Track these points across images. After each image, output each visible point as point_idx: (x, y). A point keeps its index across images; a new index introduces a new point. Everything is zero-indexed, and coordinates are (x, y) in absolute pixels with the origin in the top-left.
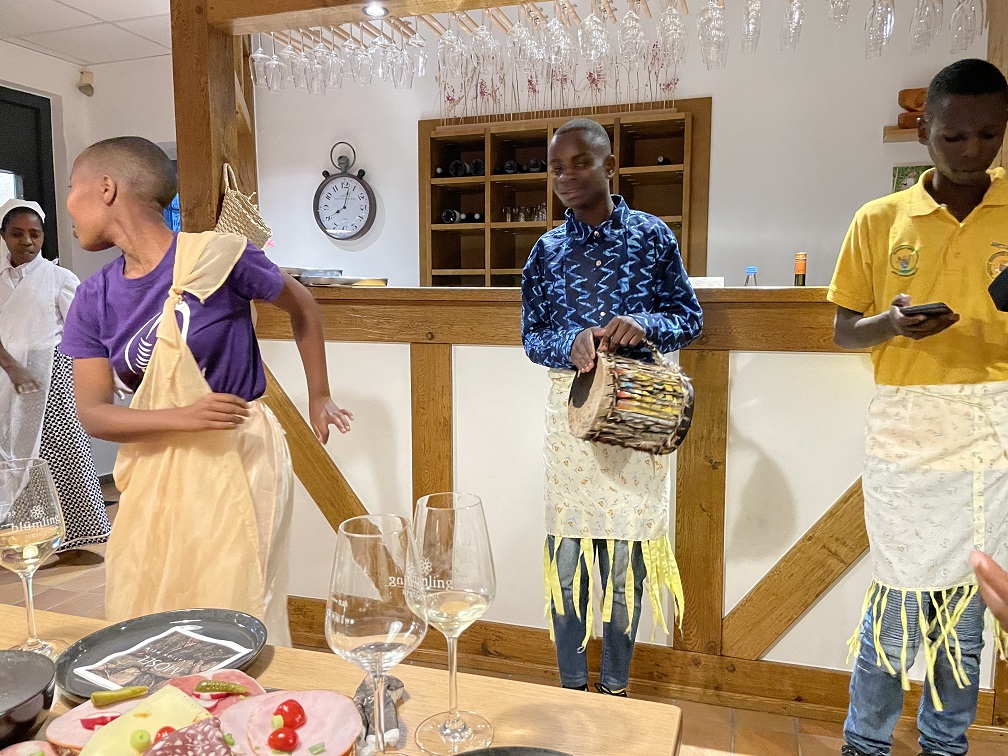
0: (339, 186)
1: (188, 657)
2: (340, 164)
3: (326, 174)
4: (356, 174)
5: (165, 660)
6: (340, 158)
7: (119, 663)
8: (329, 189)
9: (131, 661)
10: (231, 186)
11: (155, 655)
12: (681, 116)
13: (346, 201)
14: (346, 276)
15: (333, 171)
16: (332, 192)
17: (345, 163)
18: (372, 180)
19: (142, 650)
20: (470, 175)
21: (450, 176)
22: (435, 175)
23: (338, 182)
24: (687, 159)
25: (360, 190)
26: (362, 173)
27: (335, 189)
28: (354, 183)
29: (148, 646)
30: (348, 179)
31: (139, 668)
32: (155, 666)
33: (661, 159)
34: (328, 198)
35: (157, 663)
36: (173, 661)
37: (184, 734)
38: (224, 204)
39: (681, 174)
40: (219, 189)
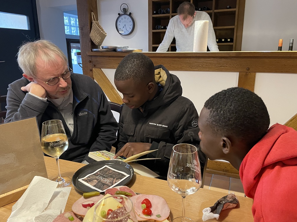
0: (123, 18)
1: (111, 177)
2: (123, 11)
3: (119, 14)
4: (128, 14)
5: (104, 177)
6: (124, 9)
7: (91, 178)
8: (120, 19)
9: (94, 177)
10: (94, 20)
11: (101, 175)
13: (125, 23)
14: (129, 49)
15: (121, 13)
16: (121, 20)
17: (125, 11)
18: (134, 16)
19: (97, 173)
20: (165, 13)
21: (158, 14)
22: (153, 14)
23: (123, 17)
24: (237, 6)
25: (130, 19)
26: (130, 14)
27: (122, 19)
28: (128, 17)
29: (98, 171)
30: (126, 16)
31: (97, 180)
32: (102, 180)
33: (228, 7)
34: (120, 22)
35: (102, 178)
36: (107, 178)
37: (116, 212)
38: (92, 26)
39: (235, 11)
40: (91, 21)
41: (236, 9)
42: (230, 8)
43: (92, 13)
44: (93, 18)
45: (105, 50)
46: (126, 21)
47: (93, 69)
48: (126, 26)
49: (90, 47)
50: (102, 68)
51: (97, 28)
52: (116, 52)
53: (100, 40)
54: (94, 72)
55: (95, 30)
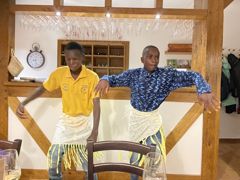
0: (34, 54)
2: (35, 49)
3: (31, 51)
4: (40, 51)
6: (35, 47)
8: (31, 55)
10: (13, 55)
12: (123, 45)
13: (36, 58)
15: (33, 50)
16: (32, 55)
18: (44, 53)
22: (62, 53)
23: (34, 53)
24: (124, 55)
25: (41, 55)
26: (41, 51)
28: (39, 53)
30: (37, 53)
33: (118, 54)
34: (31, 57)
38: (11, 60)
39: (123, 58)
40: (10, 55)
41: (124, 56)
42: (119, 55)
43: (12, 49)
44: (12, 53)
45: (23, 81)
46: (37, 57)
47: (8, 97)
48: (36, 61)
49: (8, 77)
50: (18, 96)
51: (16, 62)
52: (35, 83)
53: (17, 72)
54: (9, 100)
55: (14, 64)
